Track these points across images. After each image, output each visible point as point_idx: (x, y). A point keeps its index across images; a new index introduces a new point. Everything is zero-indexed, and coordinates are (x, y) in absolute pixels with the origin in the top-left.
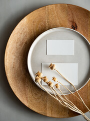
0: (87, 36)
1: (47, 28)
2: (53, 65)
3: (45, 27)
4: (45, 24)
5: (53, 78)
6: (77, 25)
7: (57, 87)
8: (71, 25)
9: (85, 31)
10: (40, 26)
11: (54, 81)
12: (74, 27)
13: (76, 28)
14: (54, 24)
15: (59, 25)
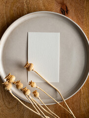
0: (82, 23)
1: (25, 11)
2: (30, 64)
4: (23, 6)
5: (31, 83)
6: (69, 9)
7: (35, 96)
8: (59, 9)
9: (80, 17)
10: (16, 9)
11: (32, 86)
12: (64, 11)
13: (67, 13)
14: (36, 6)
15: (43, 8)
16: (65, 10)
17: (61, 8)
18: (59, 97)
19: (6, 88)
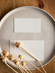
0: (53, 14)
1: (14, 6)
2: (19, 43)
3: (13, 6)
4: (12, 3)
5: (19, 56)
6: (44, 4)
8: (37, 4)
9: (52, 9)
10: (8, 5)
13: (43, 7)
14: (21, 3)
15: (26, 4)
16: (42, 5)
17: (39, 4)
18: (38, 65)
19: (2, 61)
